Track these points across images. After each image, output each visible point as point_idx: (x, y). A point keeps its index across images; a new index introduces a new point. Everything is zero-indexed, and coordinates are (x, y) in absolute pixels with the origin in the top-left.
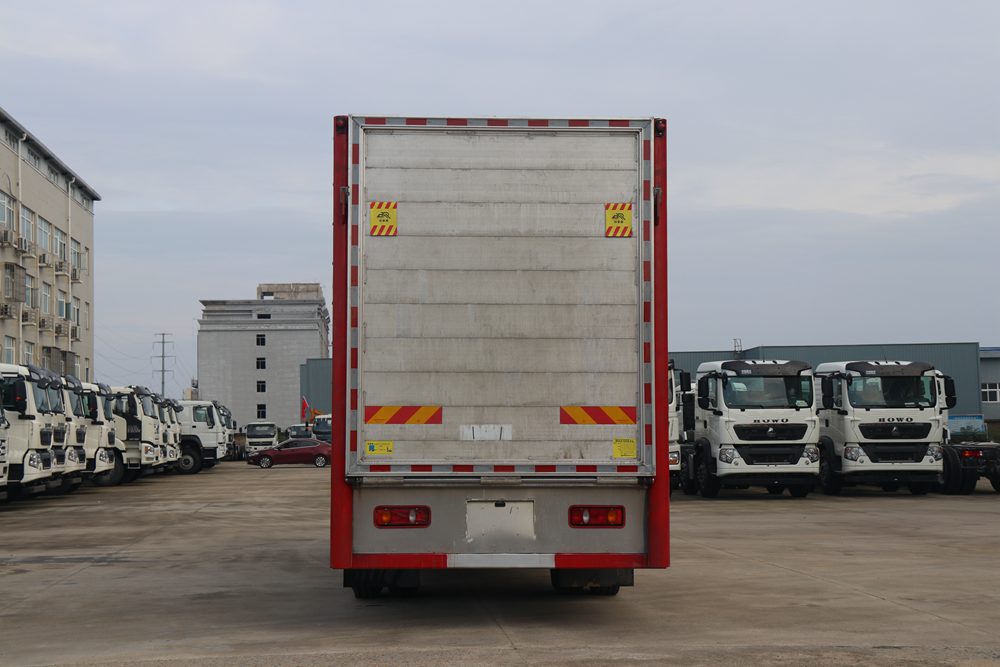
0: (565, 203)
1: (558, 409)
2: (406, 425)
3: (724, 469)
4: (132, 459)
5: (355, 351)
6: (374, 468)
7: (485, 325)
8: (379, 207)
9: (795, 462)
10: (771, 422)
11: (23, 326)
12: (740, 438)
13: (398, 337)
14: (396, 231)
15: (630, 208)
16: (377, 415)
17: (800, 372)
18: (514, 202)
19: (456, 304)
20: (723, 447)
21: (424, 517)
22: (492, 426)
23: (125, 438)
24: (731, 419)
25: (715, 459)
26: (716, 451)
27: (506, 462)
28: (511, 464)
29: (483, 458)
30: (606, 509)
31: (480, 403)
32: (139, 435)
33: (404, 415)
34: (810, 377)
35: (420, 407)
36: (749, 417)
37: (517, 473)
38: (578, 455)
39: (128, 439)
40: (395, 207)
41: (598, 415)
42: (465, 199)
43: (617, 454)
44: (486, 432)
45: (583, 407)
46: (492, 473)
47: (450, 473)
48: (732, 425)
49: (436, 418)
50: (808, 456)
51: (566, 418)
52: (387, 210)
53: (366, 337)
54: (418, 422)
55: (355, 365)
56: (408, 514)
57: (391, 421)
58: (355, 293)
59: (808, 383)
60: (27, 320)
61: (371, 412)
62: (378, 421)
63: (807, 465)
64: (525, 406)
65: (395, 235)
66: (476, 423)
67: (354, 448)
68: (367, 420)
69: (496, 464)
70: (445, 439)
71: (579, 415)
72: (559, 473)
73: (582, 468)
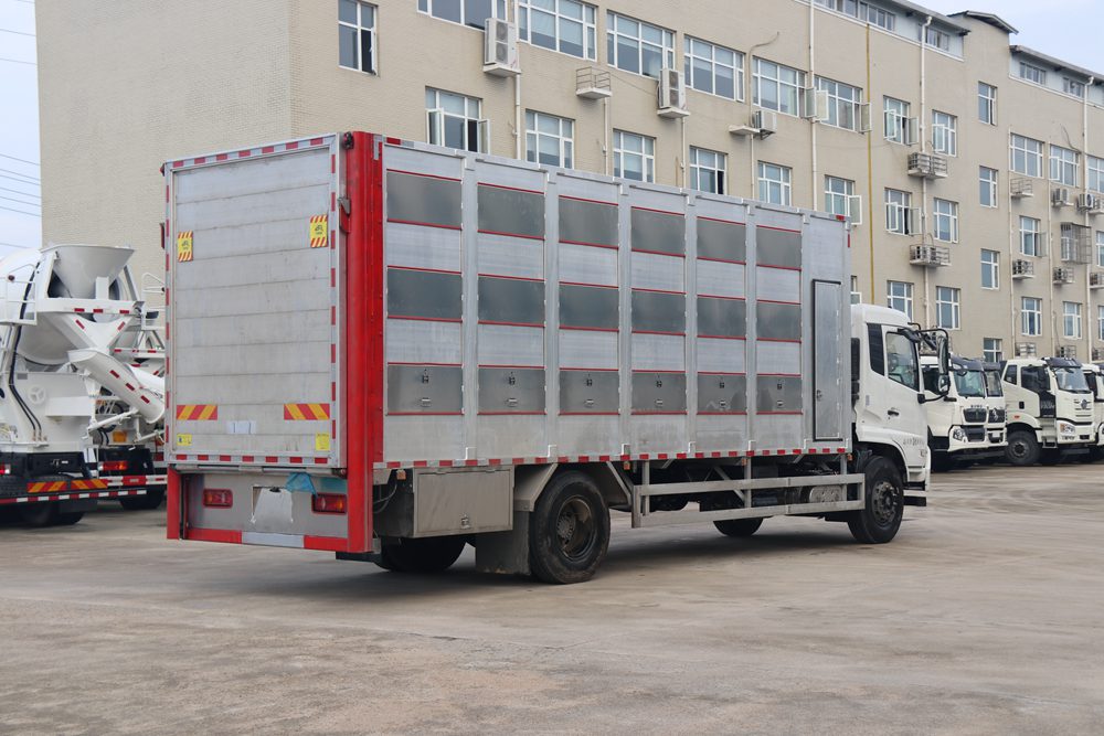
0: (287, 220)
1: (283, 407)
2: (198, 421)
4: (1049, 437)
5: (168, 360)
6: (178, 457)
7: (241, 334)
8: (183, 237)
11: (1091, 289)
13: (194, 346)
14: (193, 255)
16: (182, 413)
18: (257, 223)
19: (225, 316)
21: (229, 499)
22: (245, 421)
23: (1038, 415)
27: (248, 453)
28: (251, 455)
29: (237, 450)
30: (336, 498)
31: (238, 401)
32: (1053, 411)
33: (197, 412)
35: (204, 407)
37: (256, 463)
38: (294, 448)
39: (1041, 417)
40: (192, 233)
41: (307, 412)
42: (229, 224)
43: (318, 447)
44: (241, 427)
45: (298, 405)
46: (242, 462)
47: (218, 462)
49: (214, 416)
51: (288, 416)
52: (187, 239)
53: (178, 348)
54: (205, 418)
55: (168, 371)
56: (220, 496)
57: (190, 418)
58: (167, 311)
60: (1096, 283)
61: (179, 410)
62: (183, 417)
64: (264, 404)
65: (192, 260)
66: (235, 419)
67: (167, 440)
68: (177, 417)
69: (244, 454)
70: (219, 433)
71: (296, 412)
72: (279, 464)
73: (294, 459)
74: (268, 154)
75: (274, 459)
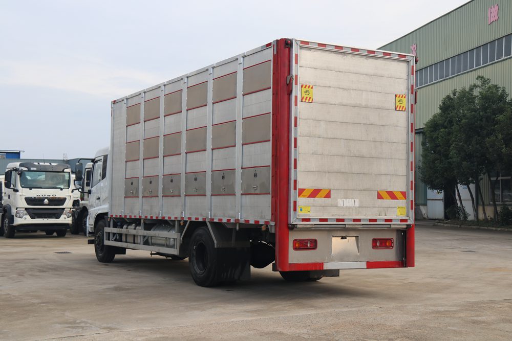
0: (380, 93)
1: (377, 192)
2: (316, 199)
3: (18, 221)
5: (295, 160)
6: (304, 220)
7: (349, 150)
8: (305, 87)
9: (58, 217)
10: (46, 196)
12: (28, 204)
13: (313, 154)
14: (312, 100)
15: (405, 97)
16: (303, 194)
17: (64, 169)
18: (360, 90)
19: (337, 139)
20: (18, 209)
21: (314, 244)
22: (351, 200)
24: (23, 194)
25: (13, 216)
26: (14, 211)
27: (357, 217)
28: (359, 218)
29: (349, 216)
30: (387, 240)
31: (346, 188)
33: (315, 193)
34: (69, 173)
35: (321, 190)
36: (34, 193)
37: (362, 223)
38: (384, 215)
40: (312, 88)
41: (392, 195)
42: (340, 87)
43: (399, 214)
44: (349, 203)
45: (387, 192)
46: (352, 223)
47: (335, 223)
48: (24, 197)
49: (328, 196)
50: (66, 214)
51: (380, 197)
52: (308, 89)
53: (299, 154)
54: (321, 197)
55: (295, 167)
56: (307, 243)
57: (310, 196)
58: (296, 131)
59: (68, 175)
61: (301, 191)
62: (304, 196)
63: (65, 219)
64: (364, 190)
65: (312, 102)
66: (344, 198)
67: (295, 210)
68: (299, 196)
69: (354, 218)
70: (332, 206)
71: (385, 195)
72: (378, 223)
73: (386, 220)
74: (371, 55)
75: (375, 220)
